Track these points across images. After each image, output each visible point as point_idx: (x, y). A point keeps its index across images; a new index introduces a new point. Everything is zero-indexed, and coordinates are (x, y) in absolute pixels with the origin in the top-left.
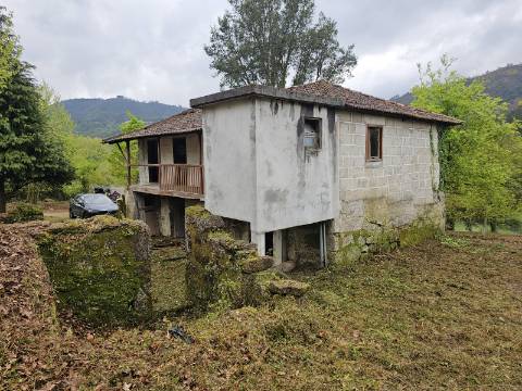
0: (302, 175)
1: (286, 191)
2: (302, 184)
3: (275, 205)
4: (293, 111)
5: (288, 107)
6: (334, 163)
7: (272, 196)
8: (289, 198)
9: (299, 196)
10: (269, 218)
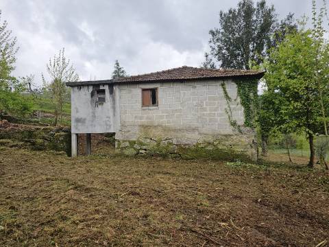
0: (94, 113)
1: (85, 119)
2: (94, 116)
3: (80, 124)
4: (88, 89)
5: (86, 88)
6: (114, 108)
7: (78, 120)
8: (87, 122)
9: (92, 121)
10: (76, 128)
